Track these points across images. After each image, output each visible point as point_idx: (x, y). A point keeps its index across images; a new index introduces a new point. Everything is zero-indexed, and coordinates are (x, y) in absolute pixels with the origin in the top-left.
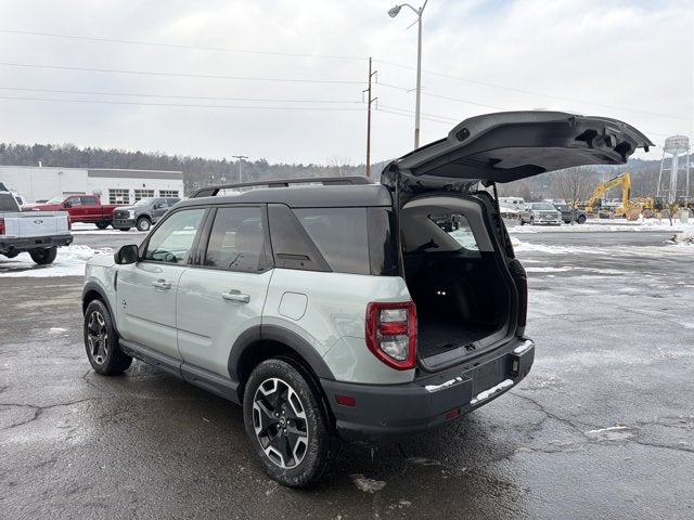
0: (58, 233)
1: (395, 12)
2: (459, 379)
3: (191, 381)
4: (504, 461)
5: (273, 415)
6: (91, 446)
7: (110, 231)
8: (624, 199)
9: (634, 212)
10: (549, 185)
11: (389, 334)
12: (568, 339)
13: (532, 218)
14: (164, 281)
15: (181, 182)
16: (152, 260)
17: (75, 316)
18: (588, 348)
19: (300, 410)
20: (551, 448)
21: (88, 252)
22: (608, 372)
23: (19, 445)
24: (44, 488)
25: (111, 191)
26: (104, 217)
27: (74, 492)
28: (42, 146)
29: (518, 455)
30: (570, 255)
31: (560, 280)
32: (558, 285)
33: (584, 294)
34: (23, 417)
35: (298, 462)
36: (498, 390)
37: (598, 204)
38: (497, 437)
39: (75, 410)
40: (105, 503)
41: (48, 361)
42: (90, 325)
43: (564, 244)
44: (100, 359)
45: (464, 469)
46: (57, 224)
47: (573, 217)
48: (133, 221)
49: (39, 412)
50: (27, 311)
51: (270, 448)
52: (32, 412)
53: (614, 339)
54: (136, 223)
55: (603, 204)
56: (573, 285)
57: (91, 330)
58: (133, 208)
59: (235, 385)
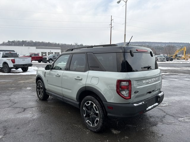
0: (29, 63)
1: (119, 2)
2: (143, 102)
3: (65, 102)
4: (155, 127)
5: (89, 111)
6: (39, 119)
7: (42, 63)
8: (184, 54)
9: (187, 58)
10: (162, 50)
11: (123, 89)
12: (171, 93)
13: (157, 59)
14: (58, 74)
15: (60, 50)
16: (55, 69)
17: (33, 85)
18: (177, 95)
19: (97, 111)
20: (168, 123)
21: (36, 68)
22: (183, 102)
23: (20, 118)
24: (26, 130)
25: (42, 52)
26: (40, 59)
27: (34, 131)
28: (24, 41)
29: (159, 125)
30: (169, 70)
31: (167, 76)
32: (166, 78)
33: (174, 80)
34: (20, 111)
35: (96, 125)
36: (154, 106)
37: (176, 56)
38: (152, 120)
39: (34, 109)
40: (43, 134)
41: (27, 96)
42: (38, 87)
43: (167, 67)
44: (40, 96)
45: (143, 128)
46: (28, 61)
47: (169, 59)
48: (48, 60)
49: (25, 109)
50: (21, 83)
51: (88, 120)
52: (23, 110)
53: (184, 93)
54: (49, 61)
55: (178, 55)
56: (171, 78)
57: (38, 88)
58: (48, 57)
59: (78, 103)
